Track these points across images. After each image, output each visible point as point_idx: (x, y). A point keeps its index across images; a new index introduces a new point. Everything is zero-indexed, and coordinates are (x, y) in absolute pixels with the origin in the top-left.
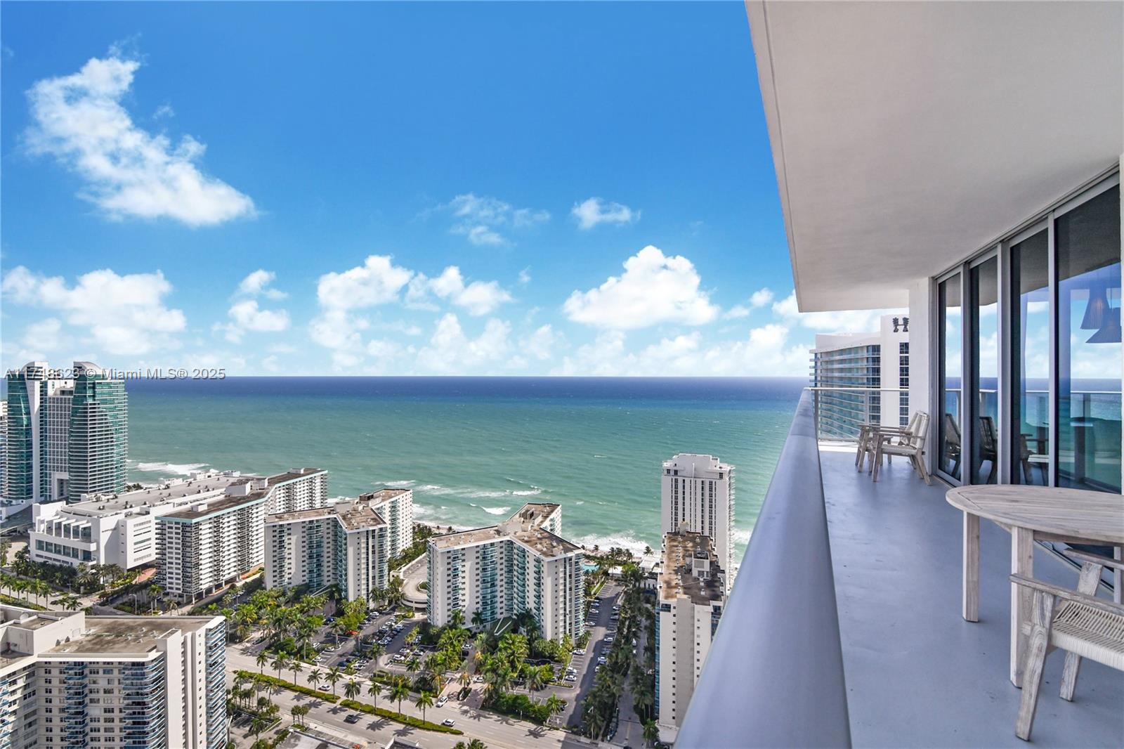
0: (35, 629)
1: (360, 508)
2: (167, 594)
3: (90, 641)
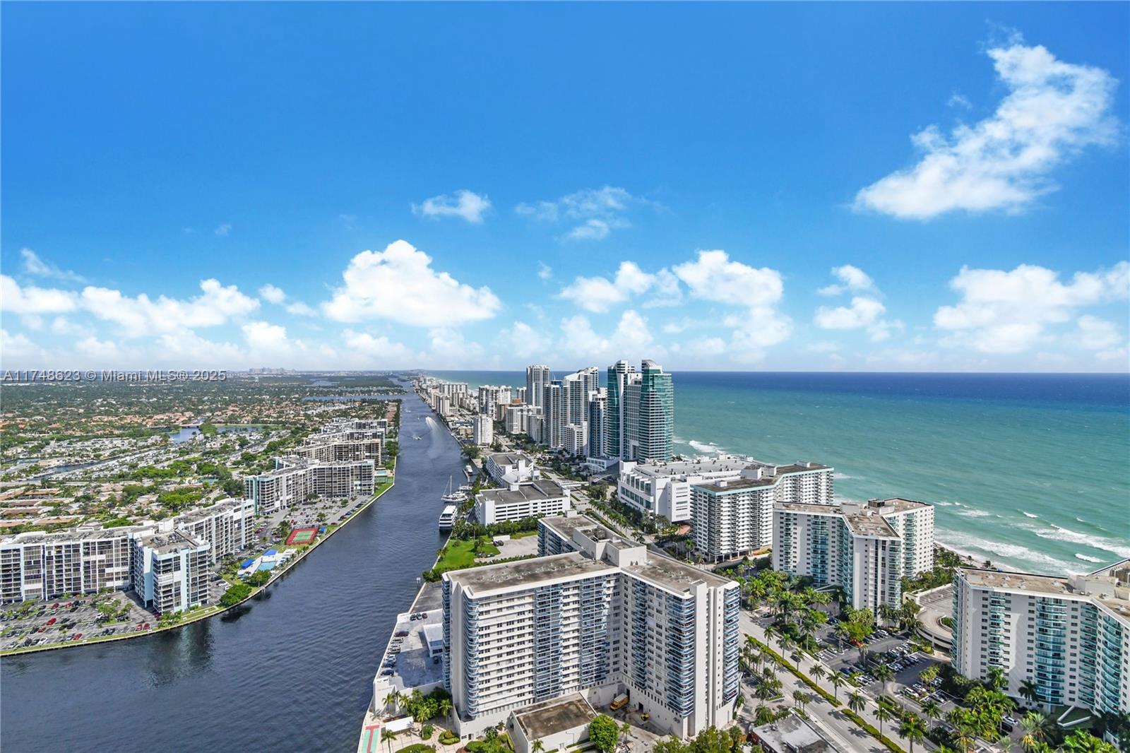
0: (620, 549)
2: (697, 550)
3: (649, 569)
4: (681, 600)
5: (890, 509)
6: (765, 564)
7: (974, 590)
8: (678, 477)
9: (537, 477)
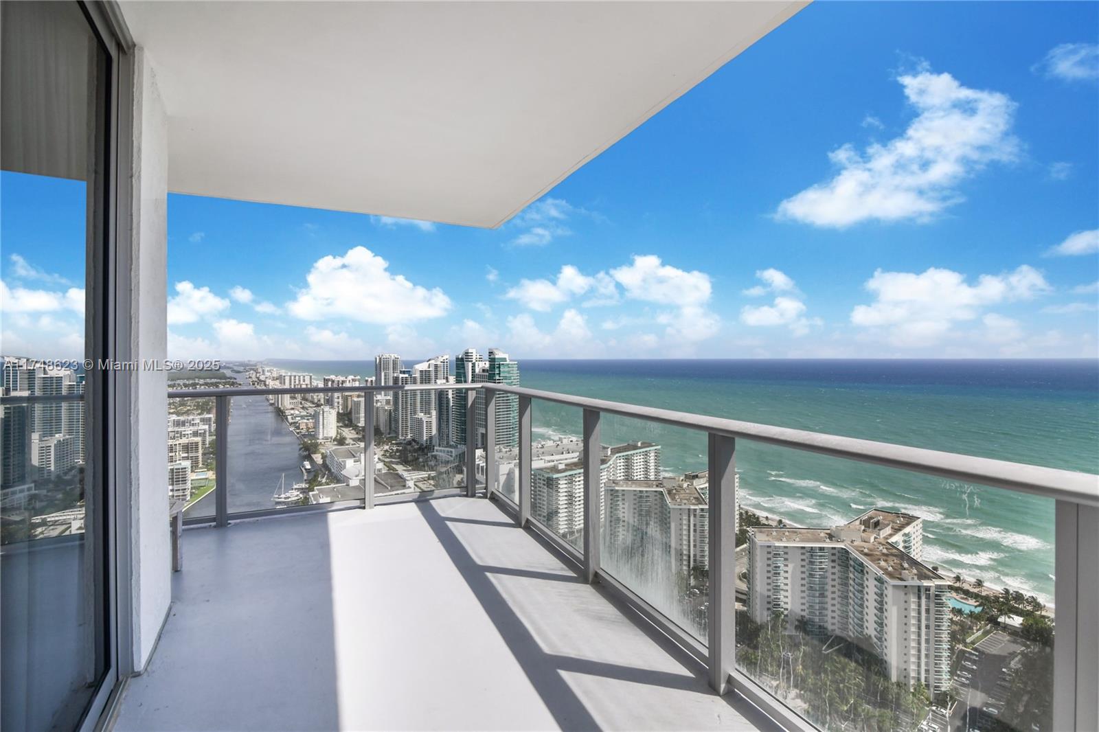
1: (685, 485)
5: (702, 481)
9: (380, 470)
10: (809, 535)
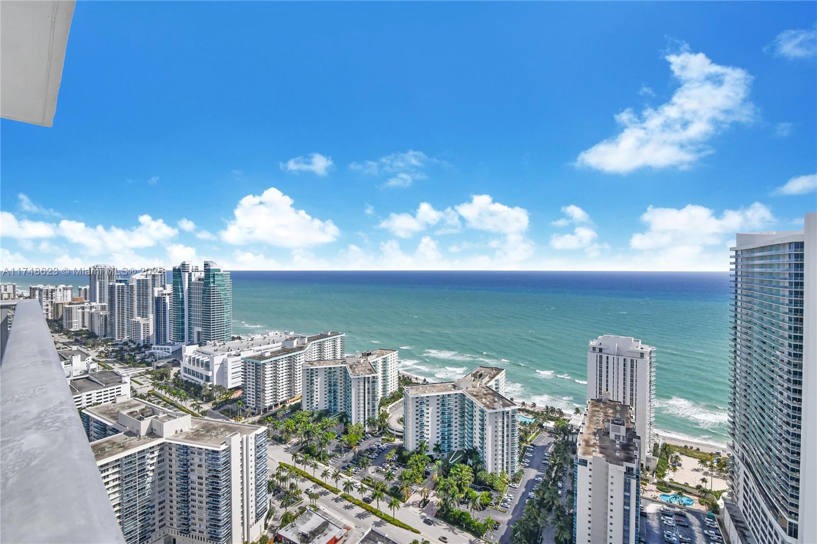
0: (164, 422)
1: (362, 361)
2: (247, 407)
3: (193, 433)
4: (217, 452)
5: (374, 357)
6: (298, 407)
7: (412, 398)
8: (234, 353)
9: (93, 370)
10: (442, 387)
